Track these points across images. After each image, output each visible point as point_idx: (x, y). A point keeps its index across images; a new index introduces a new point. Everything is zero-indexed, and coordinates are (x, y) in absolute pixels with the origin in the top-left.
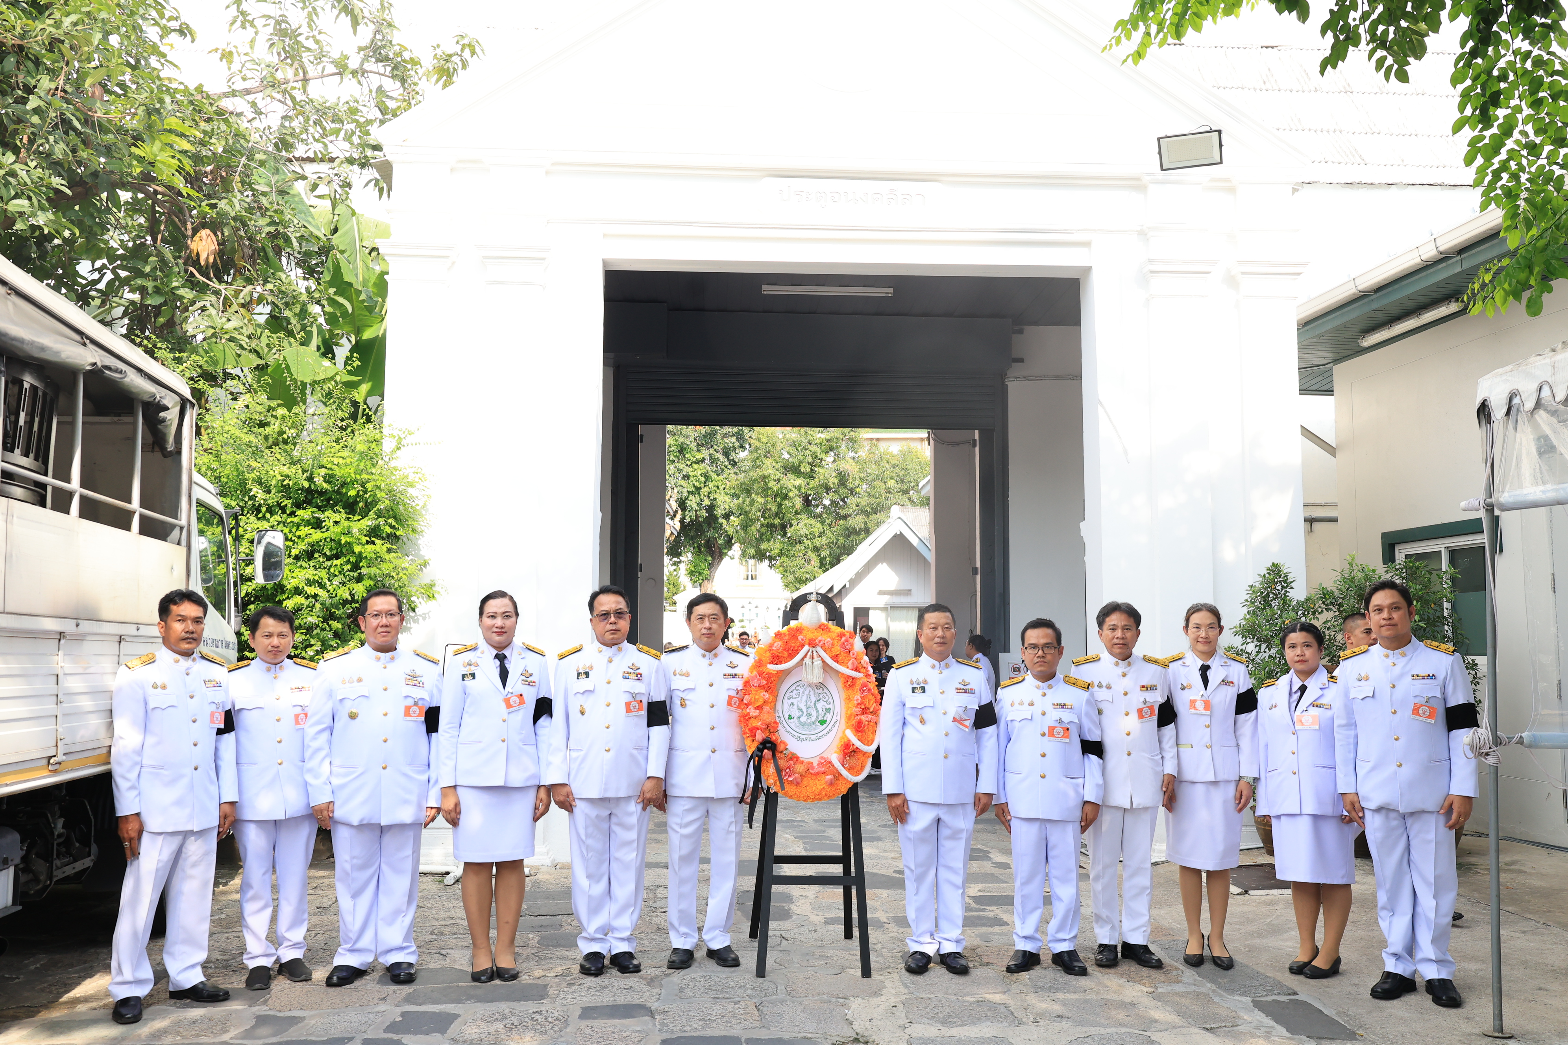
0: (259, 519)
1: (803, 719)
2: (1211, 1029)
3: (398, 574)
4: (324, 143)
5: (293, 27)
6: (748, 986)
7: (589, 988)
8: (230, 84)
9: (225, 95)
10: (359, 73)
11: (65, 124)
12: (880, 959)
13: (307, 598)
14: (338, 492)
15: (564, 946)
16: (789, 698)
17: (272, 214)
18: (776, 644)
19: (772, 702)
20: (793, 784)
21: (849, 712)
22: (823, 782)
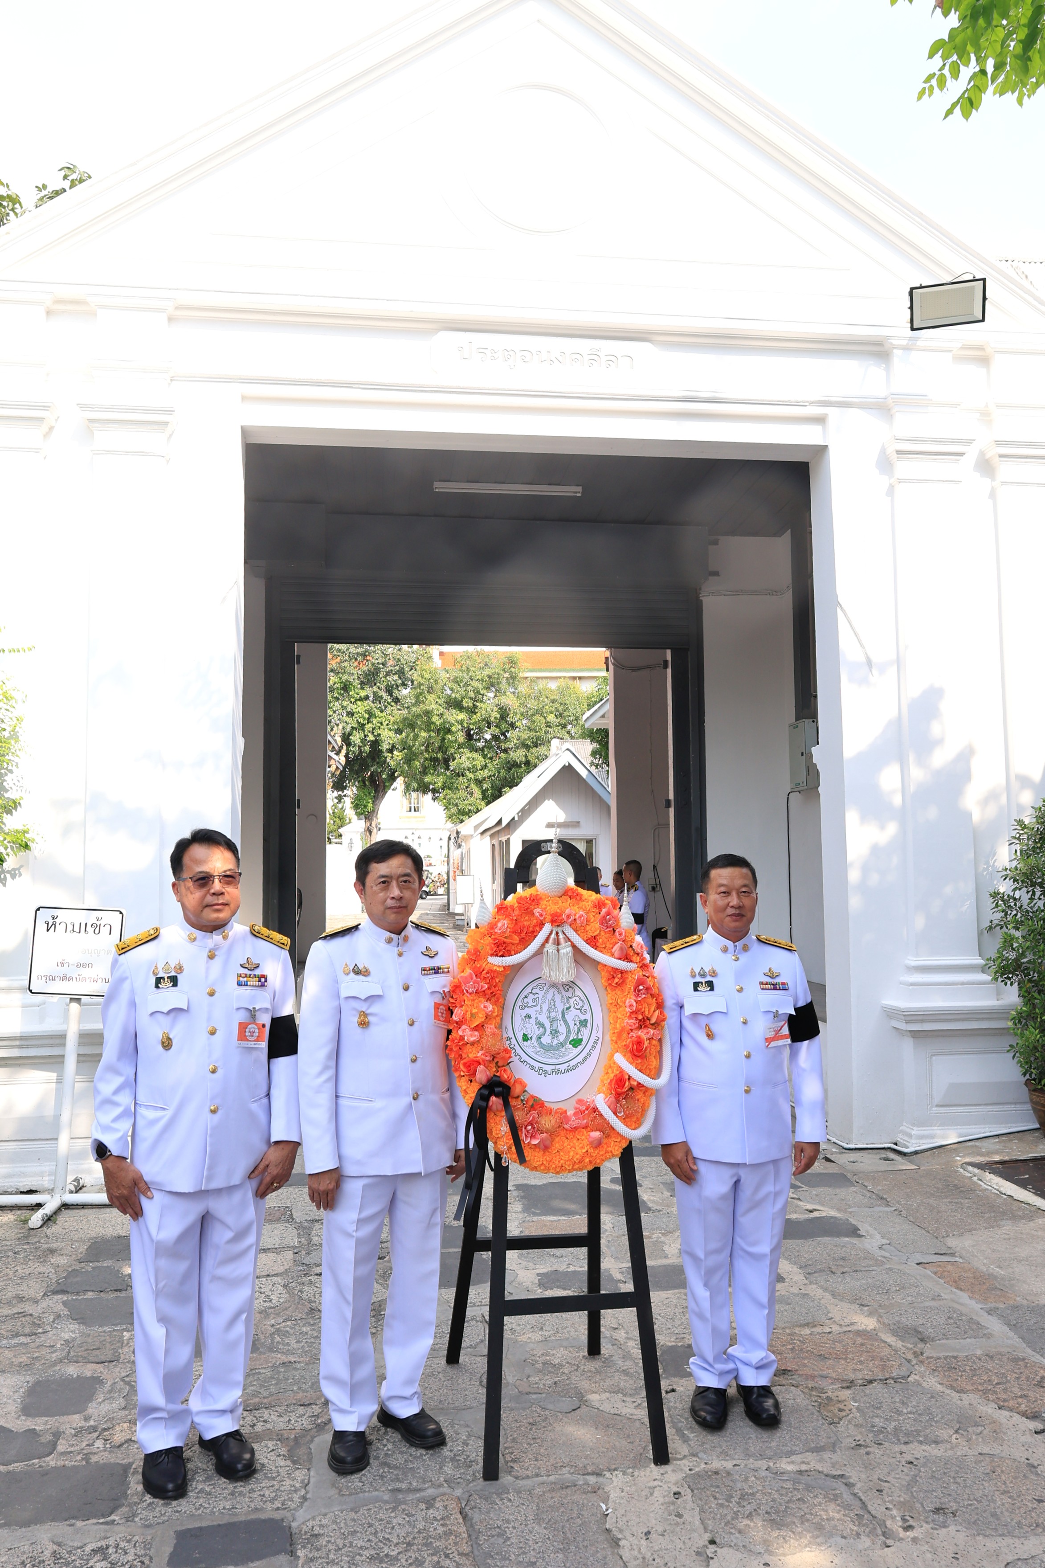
1: (546, 1039)
16: (522, 1008)
18: (499, 925)
19: (497, 1016)
20: (538, 1150)
21: (618, 1026)
22: (585, 1142)
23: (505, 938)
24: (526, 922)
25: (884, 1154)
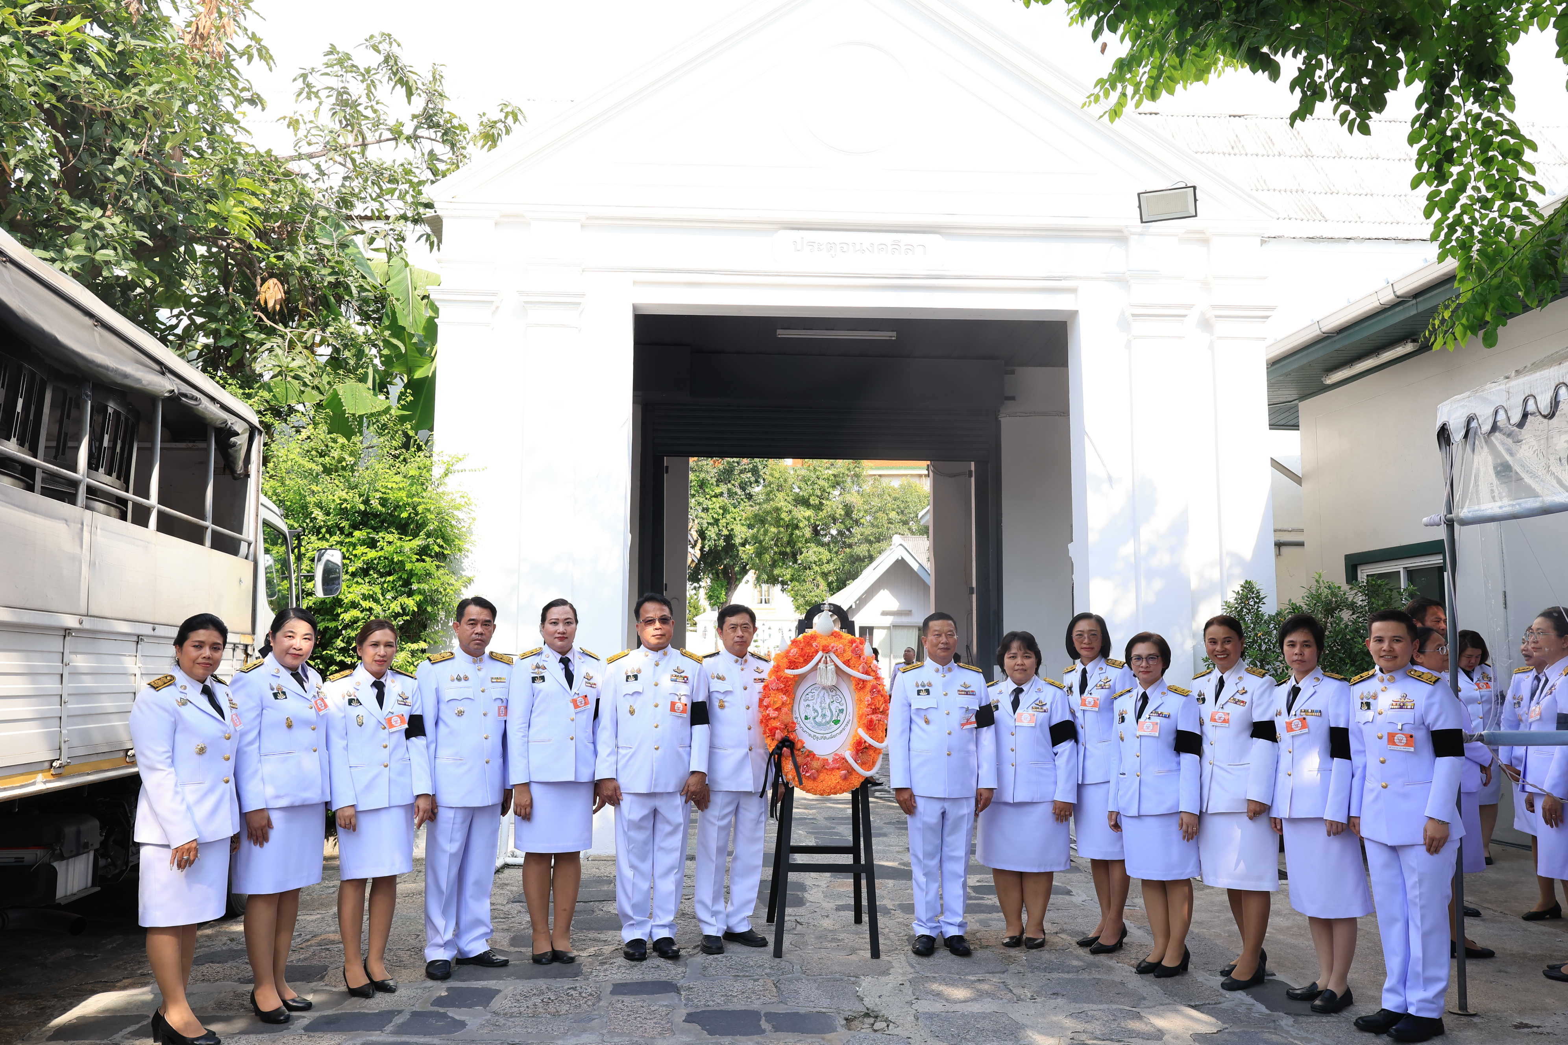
0: (319, 539)
1: (819, 719)
2: (1196, 1006)
3: (445, 590)
4: (380, 202)
5: (354, 98)
6: (766, 965)
7: (619, 967)
8: (297, 148)
9: (292, 158)
10: (413, 138)
11: (148, 182)
12: (888, 942)
13: (362, 612)
14: (391, 515)
15: (596, 929)
16: (805, 700)
17: (334, 264)
18: (793, 652)
19: (789, 704)
20: (810, 780)
21: (861, 713)
23: (795, 658)
24: (808, 650)
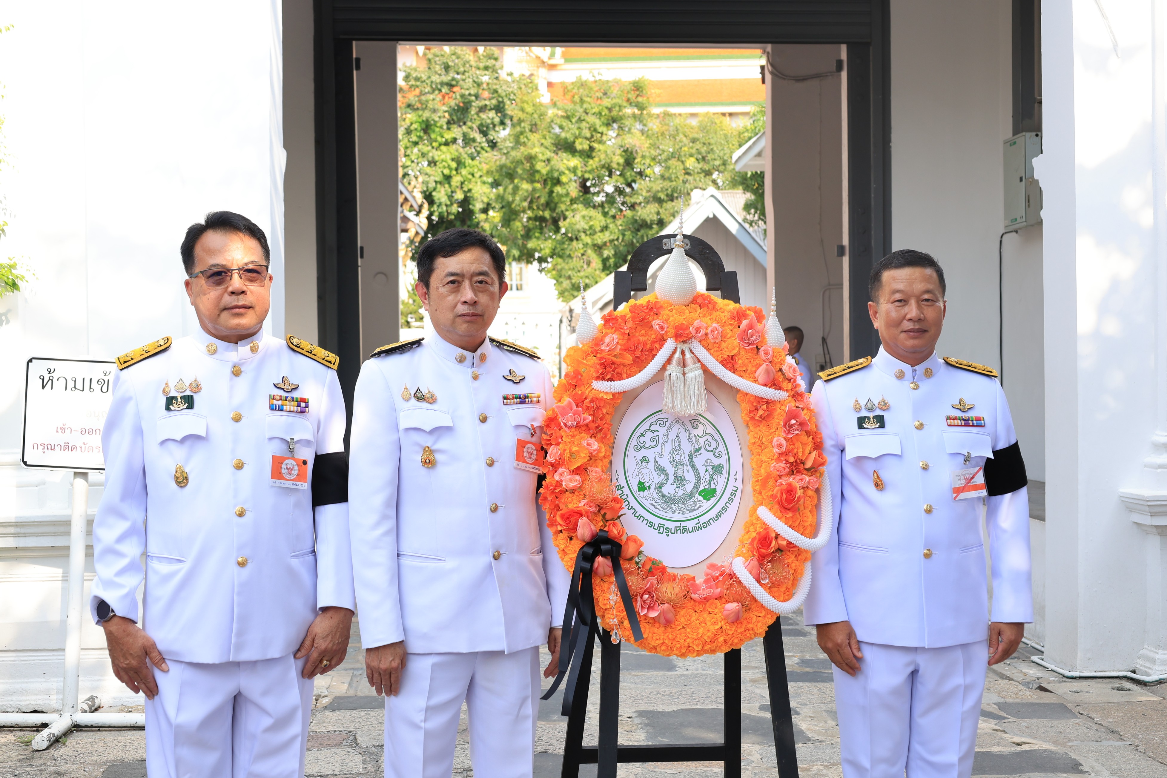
1: (668, 489)
16: (638, 449)
18: (607, 340)
19: (604, 457)
20: (657, 625)
21: (763, 471)
22: (719, 616)
23: (614, 356)
24: (642, 337)
25: (1117, 683)
